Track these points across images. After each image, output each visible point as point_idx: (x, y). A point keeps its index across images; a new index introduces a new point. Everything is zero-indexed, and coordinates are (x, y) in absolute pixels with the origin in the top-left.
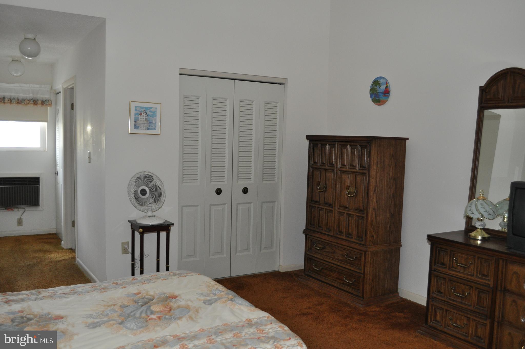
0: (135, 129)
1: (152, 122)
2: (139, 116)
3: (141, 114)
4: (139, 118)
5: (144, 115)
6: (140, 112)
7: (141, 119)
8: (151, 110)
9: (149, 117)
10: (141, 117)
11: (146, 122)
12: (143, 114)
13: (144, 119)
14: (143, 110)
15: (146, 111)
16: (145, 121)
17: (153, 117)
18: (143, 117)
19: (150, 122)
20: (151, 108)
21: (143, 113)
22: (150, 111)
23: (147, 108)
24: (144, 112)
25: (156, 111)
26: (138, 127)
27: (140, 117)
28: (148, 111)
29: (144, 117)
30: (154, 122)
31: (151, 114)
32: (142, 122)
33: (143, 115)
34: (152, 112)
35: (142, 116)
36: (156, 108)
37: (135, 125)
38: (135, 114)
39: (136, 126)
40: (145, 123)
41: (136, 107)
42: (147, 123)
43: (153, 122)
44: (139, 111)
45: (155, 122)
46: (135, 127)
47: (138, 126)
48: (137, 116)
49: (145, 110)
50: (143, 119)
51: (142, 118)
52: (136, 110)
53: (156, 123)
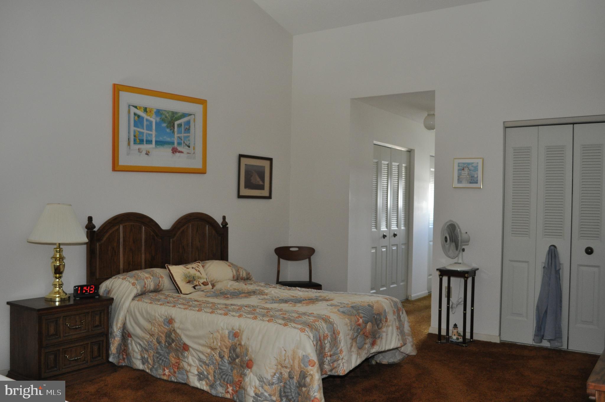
0: (458, 183)
1: (474, 176)
2: (461, 171)
3: (463, 169)
4: (461, 173)
5: (466, 170)
6: (462, 168)
7: (464, 174)
8: (473, 165)
9: (471, 172)
10: (464, 172)
11: (468, 177)
12: (466, 169)
13: (467, 174)
14: (465, 166)
15: (469, 166)
16: (467, 175)
17: (475, 171)
18: (465, 172)
19: (472, 177)
20: (473, 163)
21: (465, 168)
22: (472, 166)
23: (469, 164)
24: (466, 167)
25: (477, 166)
26: (461, 181)
27: (462, 172)
28: (470, 166)
29: (467, 172)
30: (476, 176)
31: (473, 168)
32: (464, 177)
33: (465, 170)
34: (474, 167)
35: (464, 171)
36: (478, 163)
37: (458, 180)
38: (459, 170)
39: (459, 181)
40: (467, 178)
41: (459, 163)
42: (469, 178)
43: (475, 176)
44: (461, 167)
45: (477, 176)
46: (458, 181)
47: (461, 180)
48: (460, 171)
49: (467, 166)
50: (465, 174)
51: (464, 173)
52: (459, 166)
53: (478, 177)
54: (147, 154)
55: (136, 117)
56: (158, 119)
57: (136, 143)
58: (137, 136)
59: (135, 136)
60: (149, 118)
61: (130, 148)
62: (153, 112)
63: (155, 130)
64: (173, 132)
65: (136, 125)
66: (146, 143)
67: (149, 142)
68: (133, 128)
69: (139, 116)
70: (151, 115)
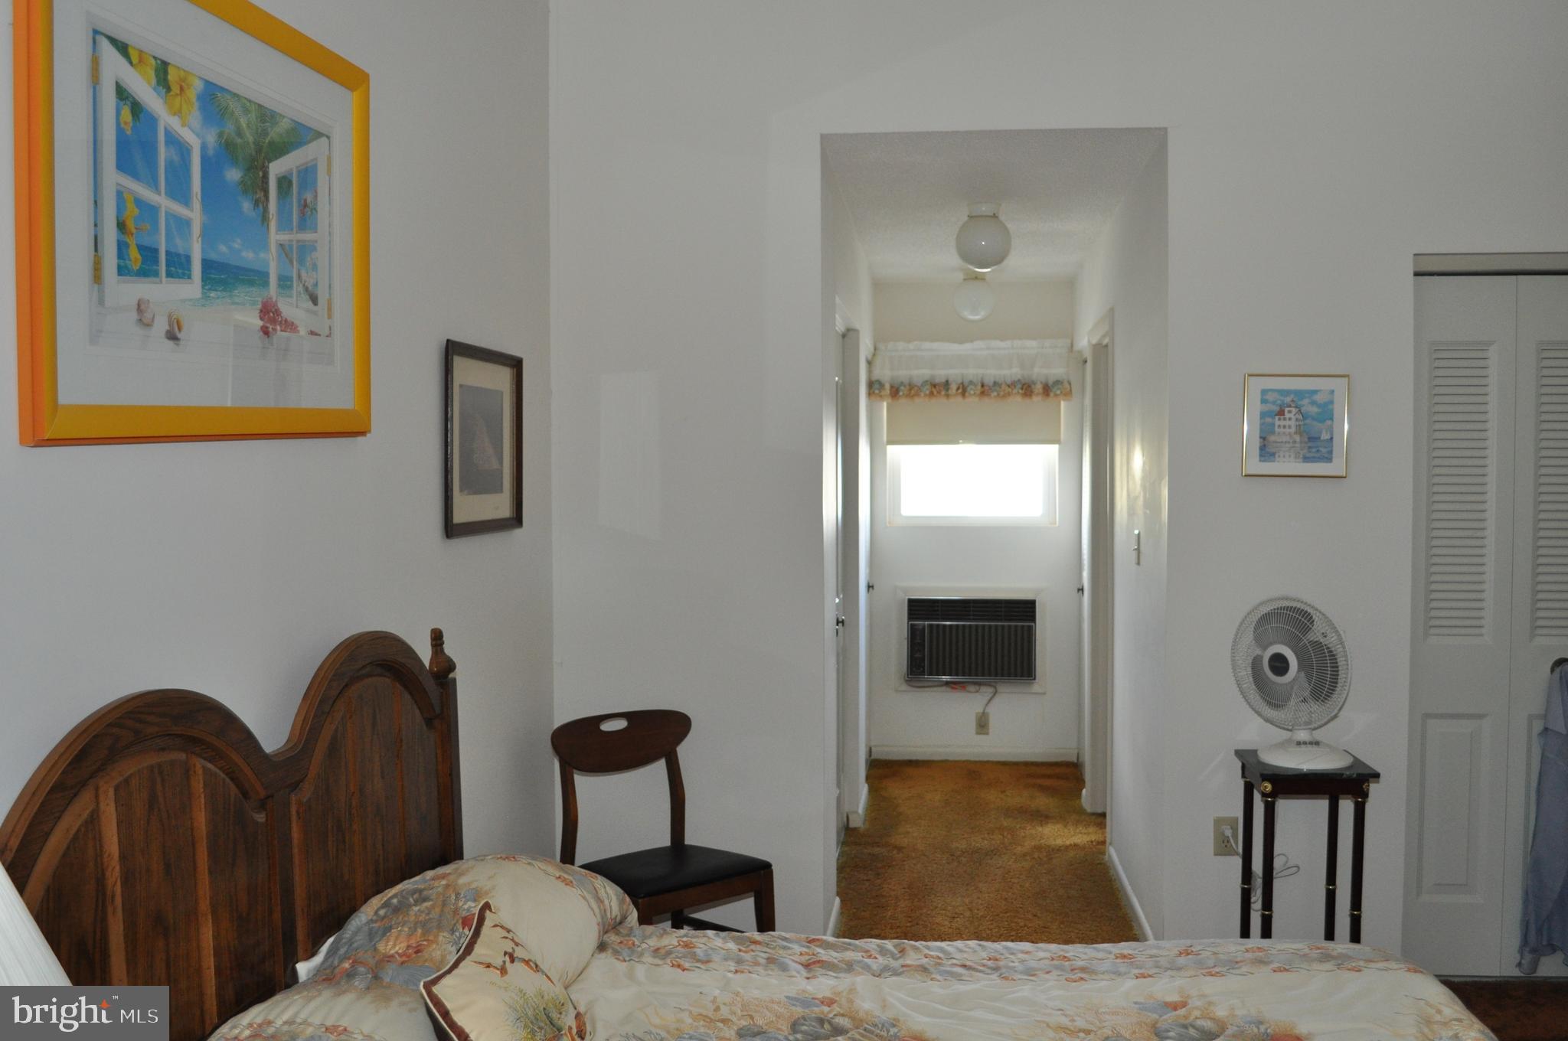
0: (1260, 461)
1: (1320, 438)
2: (1274, 418)
3: (1281, 413)
4: (1274, 425)
5: (1291, 415)
6: (1275, 409)
7: (1282, 430)
8: (1318, 398)
9: (1307, 421)
10: (1282, 423)
11: (1297, 438)
12: (1290, 412)
13: (1293, 430)
14: (1288, 400)
15: (1299, 403)
16: (1296, 433)
17: (1322, 421)
18: (1287, 423)
19: (1311, 439)
20: (1315, 392)
21: (1287, 410)
22: (1313, 403)
23: (1300, 394)
24: (1290, 406)
25: (1332, 402)
26: (1273, 455)
27: (1277, 423)
28: (1306, 401)
29: (1293, 423)
30: (1325, 436)
31: (1314, 410)
32: (1285, 439)
33: (1287, 415)
34: (1319, 406)
35: (1285, 419)
36: (1332, 392)
37: (1263, 448)
38: (1263, 415)
39: (1266, 452)
40: (1295, 442)
41: (1264, 392)
42: (1301, 442)
43: (1322, 438)
44: (1274, 403)
45: (1328, 437)
46: (1261, 456)
47: (1273, 450)
48: (1269, 420)
49: (1293, 401)
50: (1287, 430)
51: (1284, 427)
52: (1264, 401)
53: (1332, 438)
54: (172, 337)
55: (126, 114)
56: (211, 139)
57: (126, 267)
58: (131, 225)
59: (121, 226)
60: (174, 123)
61: (101, 302)
62: (192, 94)
63: (199, 197)
64: (265, 218)
65: (124, 165)
66: (169, 275)
67: (179, 266)
68: (112, 177)
69: (137, 108)
70: (184, 106)
